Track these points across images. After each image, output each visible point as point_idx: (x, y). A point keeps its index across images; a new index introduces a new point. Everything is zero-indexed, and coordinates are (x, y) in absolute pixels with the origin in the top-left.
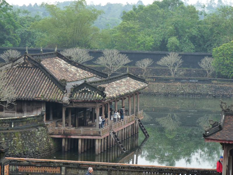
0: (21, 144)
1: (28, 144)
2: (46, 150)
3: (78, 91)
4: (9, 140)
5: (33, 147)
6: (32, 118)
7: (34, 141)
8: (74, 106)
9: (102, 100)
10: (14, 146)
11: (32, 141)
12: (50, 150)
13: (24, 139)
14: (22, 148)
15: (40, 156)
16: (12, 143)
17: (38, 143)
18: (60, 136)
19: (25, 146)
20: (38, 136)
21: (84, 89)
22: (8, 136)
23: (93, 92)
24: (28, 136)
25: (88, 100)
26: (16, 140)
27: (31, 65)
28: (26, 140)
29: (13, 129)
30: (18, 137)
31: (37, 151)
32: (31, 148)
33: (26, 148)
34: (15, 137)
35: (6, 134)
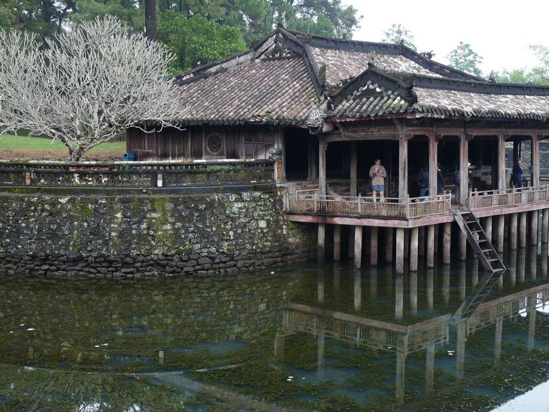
0: (170, 232)
1: (193, 232)
2: (263, 253)
3: (352, 95)
4: (136, 219)
5: (212, 241)
6: (226, 168)
7: (218, 226)
8: (344, 136)
9: (406, 112)
10: (148, 234)
11: (212, 227)
12: (285, 255)
13: (180, 218)
14: (174, 242)
15: (235, 266)
16: (144, 226)
17: (231, 233)
18: (309, 219)
19: (183, 236)
20: (234, 213)
21: (365, 88)
22: (132, 208)
23: (390, 92)
24: (197, 210)
25: (369, 116)
26: (155, 219)
27: (289, 53)
28: (190, 221)
29: (160, 191)
30: (163, 210)
31: (226, 254)
32: (203, 244)
33: (187, 243)
34: (154, 210)
35: (128, 202)
